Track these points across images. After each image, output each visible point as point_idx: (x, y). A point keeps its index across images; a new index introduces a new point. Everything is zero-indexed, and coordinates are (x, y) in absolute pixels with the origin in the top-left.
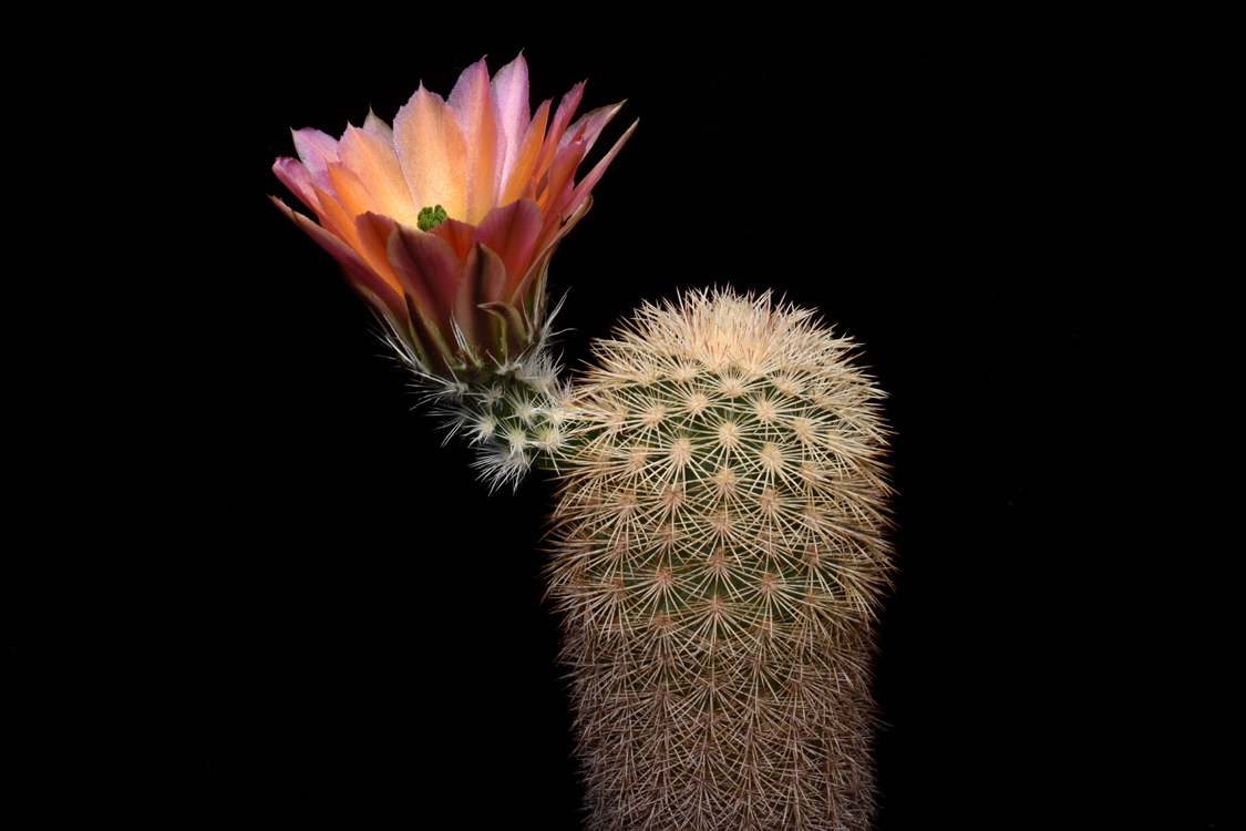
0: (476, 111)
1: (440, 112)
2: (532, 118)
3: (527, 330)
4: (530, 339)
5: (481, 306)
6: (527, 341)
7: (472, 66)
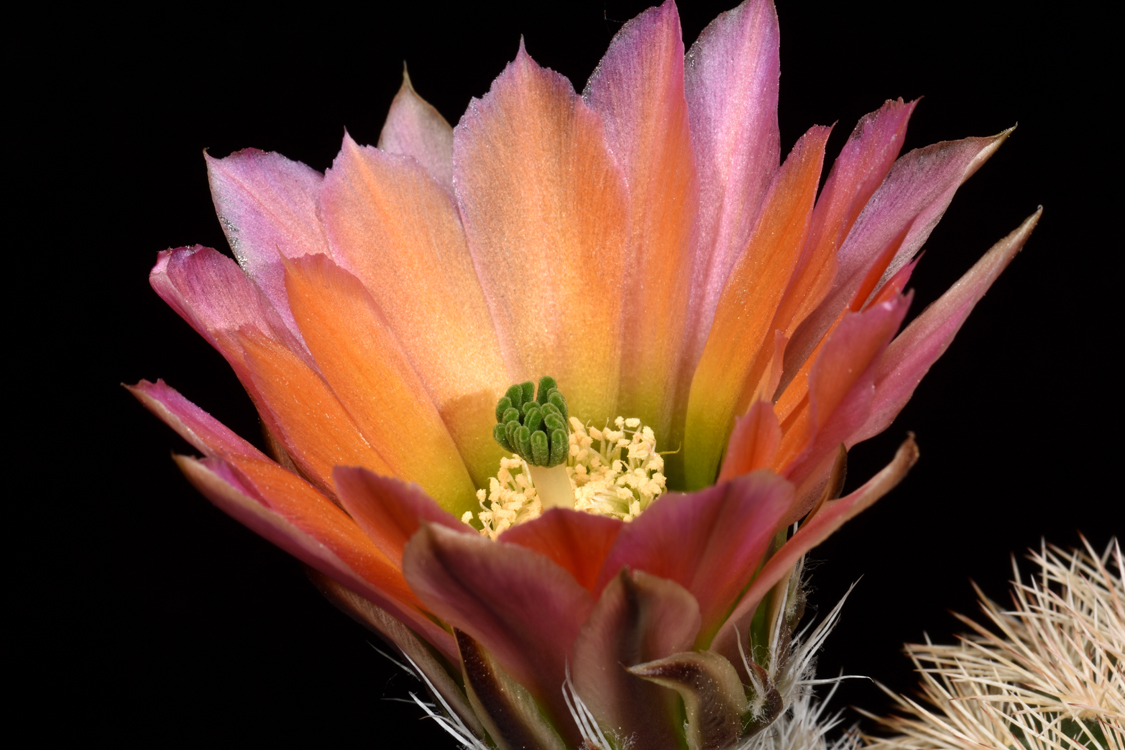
0: (652, 123)
1: (564, 120)
2: (783, 158)
3: (750, 694)
4: (757, 709)
5: (639, 669)
6: (749, 714)
7: (645, 16)
